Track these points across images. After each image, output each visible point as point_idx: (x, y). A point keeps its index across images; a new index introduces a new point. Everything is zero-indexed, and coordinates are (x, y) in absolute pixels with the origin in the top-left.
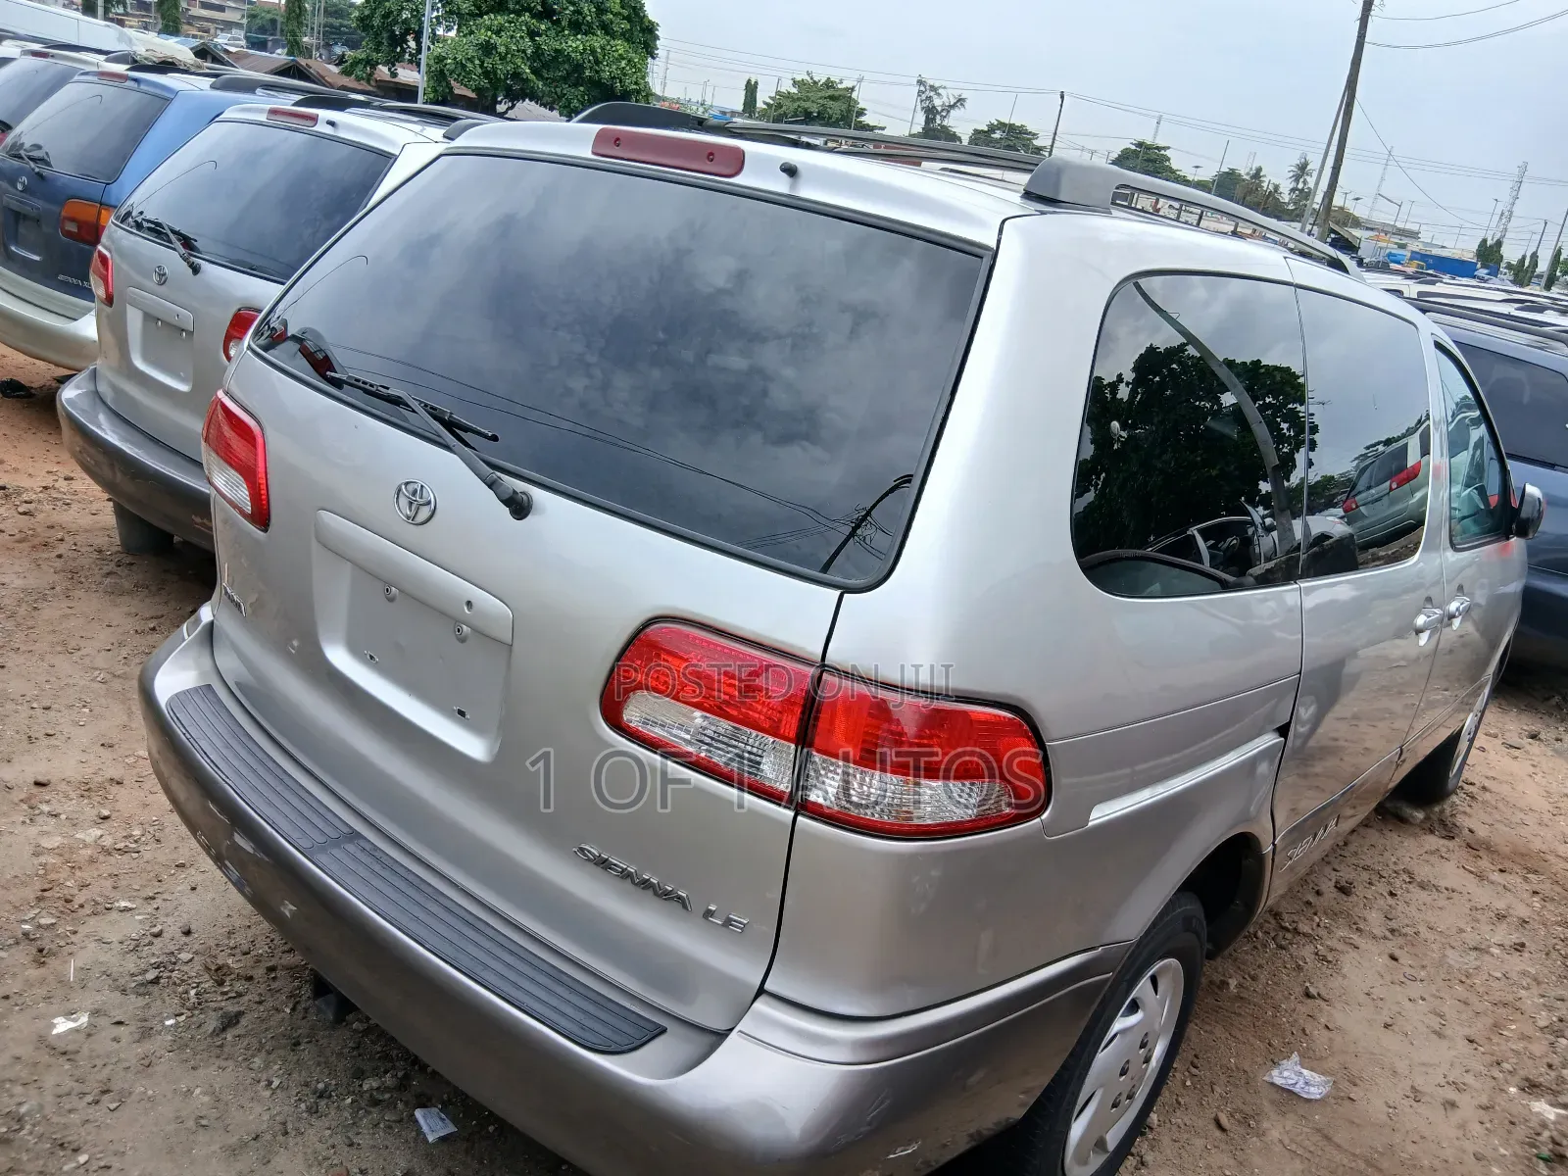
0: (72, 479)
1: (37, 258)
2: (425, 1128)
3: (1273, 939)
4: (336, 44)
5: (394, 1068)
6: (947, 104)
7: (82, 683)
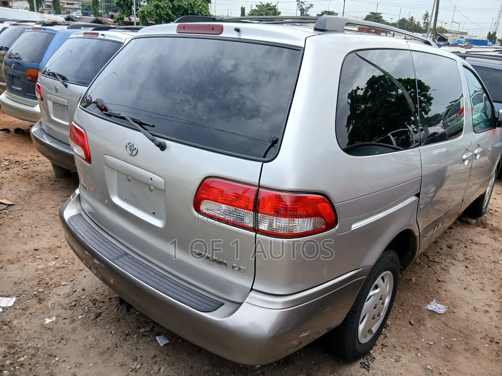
0: (39, 157)
1: (20, 89)
2: (159, 342)
3: (427, 264)
4: (110, 11)
5: (149, 325)
6: (307, 7)
7: (47, 218)
